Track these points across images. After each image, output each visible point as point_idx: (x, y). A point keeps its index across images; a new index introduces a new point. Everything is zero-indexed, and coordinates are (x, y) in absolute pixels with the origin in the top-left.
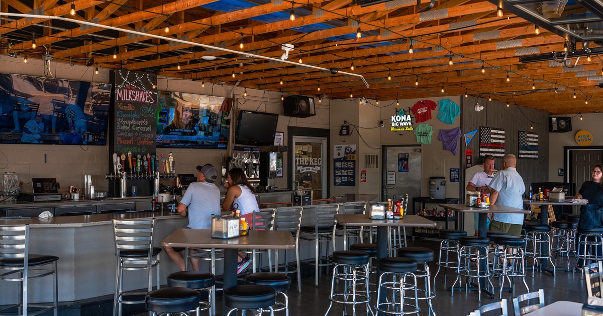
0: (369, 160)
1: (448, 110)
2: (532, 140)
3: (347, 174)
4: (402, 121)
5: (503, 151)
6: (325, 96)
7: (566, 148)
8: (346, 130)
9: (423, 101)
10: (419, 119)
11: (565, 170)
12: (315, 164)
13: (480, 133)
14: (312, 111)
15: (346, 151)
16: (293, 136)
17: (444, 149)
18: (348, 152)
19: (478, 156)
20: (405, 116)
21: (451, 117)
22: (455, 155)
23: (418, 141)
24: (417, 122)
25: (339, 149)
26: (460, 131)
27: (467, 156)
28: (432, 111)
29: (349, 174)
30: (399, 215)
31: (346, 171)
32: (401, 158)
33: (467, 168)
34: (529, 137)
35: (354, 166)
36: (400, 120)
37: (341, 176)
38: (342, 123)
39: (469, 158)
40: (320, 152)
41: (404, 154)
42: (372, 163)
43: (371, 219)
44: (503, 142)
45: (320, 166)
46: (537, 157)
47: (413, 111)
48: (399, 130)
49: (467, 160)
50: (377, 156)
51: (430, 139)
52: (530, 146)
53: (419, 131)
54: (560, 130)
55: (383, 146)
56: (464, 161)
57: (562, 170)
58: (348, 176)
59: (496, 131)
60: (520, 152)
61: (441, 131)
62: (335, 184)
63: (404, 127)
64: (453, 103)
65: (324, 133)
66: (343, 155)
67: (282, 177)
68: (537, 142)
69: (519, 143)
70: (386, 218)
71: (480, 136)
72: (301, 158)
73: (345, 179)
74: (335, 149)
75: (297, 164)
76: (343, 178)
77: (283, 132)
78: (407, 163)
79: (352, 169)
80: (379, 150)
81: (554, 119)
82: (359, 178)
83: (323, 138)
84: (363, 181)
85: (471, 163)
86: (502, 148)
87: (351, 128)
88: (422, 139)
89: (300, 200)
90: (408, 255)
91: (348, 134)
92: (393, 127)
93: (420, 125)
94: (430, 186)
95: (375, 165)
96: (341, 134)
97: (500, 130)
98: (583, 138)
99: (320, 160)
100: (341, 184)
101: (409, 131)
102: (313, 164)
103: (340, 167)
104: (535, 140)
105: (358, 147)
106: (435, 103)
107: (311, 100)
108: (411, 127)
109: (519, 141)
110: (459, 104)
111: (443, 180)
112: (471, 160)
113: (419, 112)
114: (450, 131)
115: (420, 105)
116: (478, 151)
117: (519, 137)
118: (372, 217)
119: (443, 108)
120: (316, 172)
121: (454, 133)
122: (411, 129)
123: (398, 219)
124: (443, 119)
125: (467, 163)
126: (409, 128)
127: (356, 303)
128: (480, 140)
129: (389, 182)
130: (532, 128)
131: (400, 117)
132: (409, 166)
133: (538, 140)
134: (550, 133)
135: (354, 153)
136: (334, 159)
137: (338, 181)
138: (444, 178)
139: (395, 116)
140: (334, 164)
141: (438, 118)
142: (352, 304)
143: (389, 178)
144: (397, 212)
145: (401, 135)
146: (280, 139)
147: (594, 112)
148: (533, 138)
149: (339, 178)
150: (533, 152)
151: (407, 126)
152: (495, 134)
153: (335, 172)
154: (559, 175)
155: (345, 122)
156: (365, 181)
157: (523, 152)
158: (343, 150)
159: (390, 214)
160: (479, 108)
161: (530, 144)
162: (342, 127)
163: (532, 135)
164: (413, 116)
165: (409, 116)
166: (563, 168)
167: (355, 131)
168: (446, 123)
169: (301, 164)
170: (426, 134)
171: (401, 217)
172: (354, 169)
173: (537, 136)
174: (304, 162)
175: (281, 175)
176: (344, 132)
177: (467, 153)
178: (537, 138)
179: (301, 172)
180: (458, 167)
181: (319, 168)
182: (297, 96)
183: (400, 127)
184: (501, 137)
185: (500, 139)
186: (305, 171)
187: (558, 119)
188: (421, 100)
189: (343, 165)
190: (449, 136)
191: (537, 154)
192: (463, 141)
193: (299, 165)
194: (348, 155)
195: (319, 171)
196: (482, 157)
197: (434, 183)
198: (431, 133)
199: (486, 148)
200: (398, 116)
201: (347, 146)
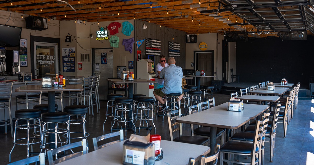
0: (84, 57)
1: (127, 28)
2: (176, 46)
3: (70, 65)
4: (102, 34)
5: (160, 52)
6: (55, 18)
7: (195, 52)
8: (69, 39)
9: (114, 23)
10: (111, 33)
11: (194, 63)
12: (50, 59)
13: (146, 42)
14: (45, 26)
15: (69, 51)
16: (34, 42)
17: (125, 50)
18: (71, 52)
19: (145, 54)
20: (104, 31)
21: (129, 32)
22: (131, 53)
23: (111, 46)
24: (110, 35)
25: (65, 50)
26: (134, 40)
27: (138, 54)
28: (119, 28)
29: (72, 65)
30: (62, 84)
31: (70, 63)
32: (103, 56)
33: (138, 61)
34: (174, 45)
35: (74, 60)
36: (101, 33)
37: (67, 66)
38: (67, 35)
39: (139, 55)
40: (54, 52)
41: (104, 53)
42: (85, 59)
43: (42, 87)
44: (160, 47)
45: (54, 60)
46: (179, 56)
47: (108, 28)
48: (101, 39)
49: (138, 56)
50: (89, 55)
51: (118, 44)
52: (175, 50)
53: (112, 40)
54: (192, 42)
55: (92, 49)
56: (136, 57)
57: (193, 63)
58: (71, 66)
59: (155, 41)
60: (170, 53)
61: (123, 40)
62: (64, 71)
63: (104, 37)
64: (130, 24)
65: (56, 41)
66: (68, 54)
67: (27, 67)
68: (179, 48)
69: (169, 48)
70: (53, 86)
71: (146, 43)
72: (40, 56)
73: (69, 68)
74: (63, 50)
75: (38, 59)
76: (68, 67)
77: (27, 39)
78: (106, 58)
79: (73, 62)
80: (90, 51)
81: (188, 36)
82: (77, 67)
83: (55, 44)
84: (79, 69)
85: (140, 58)
86: (159, 50)
87: (72, 38)
88: (113, 44)
89: (22, 79)
90: (70, 110)
91: (70, 41)
92: (97, 37)
93: (113, 37)
94: (117, 71)
95: (88, 60)
96: (66, 41)
97: (158, 40)
98: (203, 46)
99: (54, 57)
100: (67, 71)
101: (106, 40)
102: (49, 59)
103: (66, 61)
104: (178, 47)
105: (76, 49)
106: (120, 24)
107: (44, 20)
108: (107, 38)
109: (169, 47)
110: (133, 25)
111: (124, 68)
112: (140, 56)
113: (112, 29)
114: (128, 40)
115: (112, 25)
116: (145, 52)
117: (169, 45)
118: (43, 86)
119: (125, 27)
120: (52, 64)
121: (130, 41)
122: (107, 39)
123: (61, 87)
124: (124, 33)
125: (138, 58)
126: (106, 38)
127: (30, 144)
128: (146, 45)
129: (96, 70)
130: (173, 39)
131: (101, 32)
132: (107, 60)
133: (179, 47)
134: (186, 44)
135: (74, 52)
136: (63, 56)
137: (65, 69)
138: (125, 66)
139: (98, 31)
140: (63, 59)
141: (122, 33)
142: (27, 145)
143: (96, 67)
144: (60, 82)
145: (102, 42)
146: (25, 43)
147: (208, 33)
148: (177, 45)
149: (66, 68)
150: (177, 53)
151: (105, 37)
152: (155, 42)
153: (63, 64)
154: (192, 66)
155: (69, 34)
156: (81, 69)
157: (171, 53)
158: (68, 50)
159: (56, 84)
160: (145, 27)
161: (175, 49)
162: (67, 37)
163: (176, 44)
164: (109, 31)
165: (106, 31)
166: (193, 62)
167: (74, 39)
168: (126, 35)
169: (40, 59)
170: (116, 42)
171: (63, 86)
172: (74, 62)
173: (179, 45)
174: (43, 58)
175: (26, 66)
176: (68, 40)
177: (138, 52)
178: (179, 46)
179: (41, 64)
180: (133, 60)
181: (53, 62)
182: (34, 16)
183: (101, 37)
184: (159, 44)
185: (158, 45)
186: (43, 63)
187: (190, 36)
188: (113, 22)
189: (68, 60)
190: (128, 43)
191: (179, 55)
192: (136, 45)
193: (40, 60)
194: (71, 54)
195: (53, 64)
196: (147, 55)
197: (119, 69)
198: (118, 41)
199: (149, 50)
200: (100, 31)
201: (70, 48)
